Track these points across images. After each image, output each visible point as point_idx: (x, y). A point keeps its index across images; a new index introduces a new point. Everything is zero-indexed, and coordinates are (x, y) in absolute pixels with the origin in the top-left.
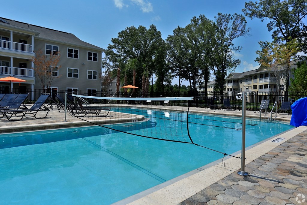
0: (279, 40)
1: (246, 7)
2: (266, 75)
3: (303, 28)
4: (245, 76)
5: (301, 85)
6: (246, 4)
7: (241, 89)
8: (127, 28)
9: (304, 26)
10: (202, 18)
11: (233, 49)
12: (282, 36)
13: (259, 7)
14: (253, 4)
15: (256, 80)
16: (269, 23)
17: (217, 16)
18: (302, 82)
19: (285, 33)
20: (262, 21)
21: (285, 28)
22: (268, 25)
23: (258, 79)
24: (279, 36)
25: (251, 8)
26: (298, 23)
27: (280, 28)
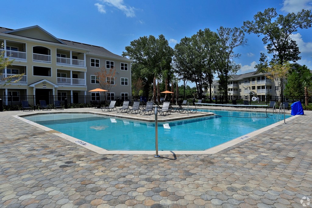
0: (273, 51)
1: (244, 25)
2: (263, 78)
3: (291, 42)
4: (244, 78)
5: (293, 88)
6: (244, 23)
7: (241, 89)
8: (140, 38)
9: (291, 41)
10: (207, 31)
11: (233, 56)
12: (275, 48)
13: (255, 25)
14: (250, 23)
15: (254, 82)
16: (264, 37)
17: (219, 29)
18: (294, 86)
19: (277, 46)
20: (259, 36)
21: (277, 42)
22: (263, 39)
23: (256, 81)
24: (272, 48)
25: (248, 26)
26: (287, 38)
27: (273, 42)
